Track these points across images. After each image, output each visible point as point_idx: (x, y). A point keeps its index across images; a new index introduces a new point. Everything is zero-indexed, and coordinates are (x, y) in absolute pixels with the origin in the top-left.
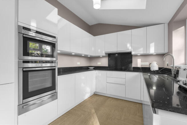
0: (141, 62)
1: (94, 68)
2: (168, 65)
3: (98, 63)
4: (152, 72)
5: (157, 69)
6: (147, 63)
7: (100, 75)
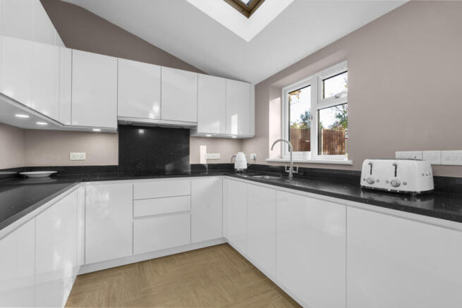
0: (207, 152)
1: (52, 176)
2: (255, 159)
3: (72, 154)
4: (238, 172)
5: (245, 167)
6: (217, 154)
7: (107, 196)
